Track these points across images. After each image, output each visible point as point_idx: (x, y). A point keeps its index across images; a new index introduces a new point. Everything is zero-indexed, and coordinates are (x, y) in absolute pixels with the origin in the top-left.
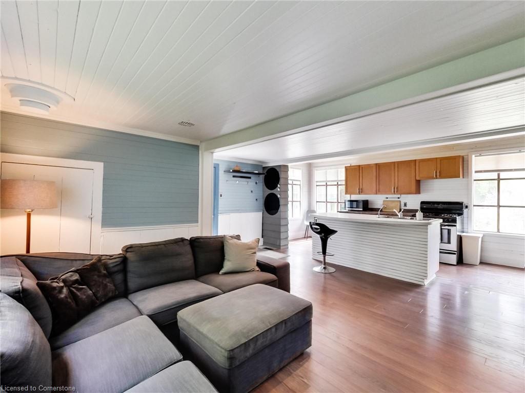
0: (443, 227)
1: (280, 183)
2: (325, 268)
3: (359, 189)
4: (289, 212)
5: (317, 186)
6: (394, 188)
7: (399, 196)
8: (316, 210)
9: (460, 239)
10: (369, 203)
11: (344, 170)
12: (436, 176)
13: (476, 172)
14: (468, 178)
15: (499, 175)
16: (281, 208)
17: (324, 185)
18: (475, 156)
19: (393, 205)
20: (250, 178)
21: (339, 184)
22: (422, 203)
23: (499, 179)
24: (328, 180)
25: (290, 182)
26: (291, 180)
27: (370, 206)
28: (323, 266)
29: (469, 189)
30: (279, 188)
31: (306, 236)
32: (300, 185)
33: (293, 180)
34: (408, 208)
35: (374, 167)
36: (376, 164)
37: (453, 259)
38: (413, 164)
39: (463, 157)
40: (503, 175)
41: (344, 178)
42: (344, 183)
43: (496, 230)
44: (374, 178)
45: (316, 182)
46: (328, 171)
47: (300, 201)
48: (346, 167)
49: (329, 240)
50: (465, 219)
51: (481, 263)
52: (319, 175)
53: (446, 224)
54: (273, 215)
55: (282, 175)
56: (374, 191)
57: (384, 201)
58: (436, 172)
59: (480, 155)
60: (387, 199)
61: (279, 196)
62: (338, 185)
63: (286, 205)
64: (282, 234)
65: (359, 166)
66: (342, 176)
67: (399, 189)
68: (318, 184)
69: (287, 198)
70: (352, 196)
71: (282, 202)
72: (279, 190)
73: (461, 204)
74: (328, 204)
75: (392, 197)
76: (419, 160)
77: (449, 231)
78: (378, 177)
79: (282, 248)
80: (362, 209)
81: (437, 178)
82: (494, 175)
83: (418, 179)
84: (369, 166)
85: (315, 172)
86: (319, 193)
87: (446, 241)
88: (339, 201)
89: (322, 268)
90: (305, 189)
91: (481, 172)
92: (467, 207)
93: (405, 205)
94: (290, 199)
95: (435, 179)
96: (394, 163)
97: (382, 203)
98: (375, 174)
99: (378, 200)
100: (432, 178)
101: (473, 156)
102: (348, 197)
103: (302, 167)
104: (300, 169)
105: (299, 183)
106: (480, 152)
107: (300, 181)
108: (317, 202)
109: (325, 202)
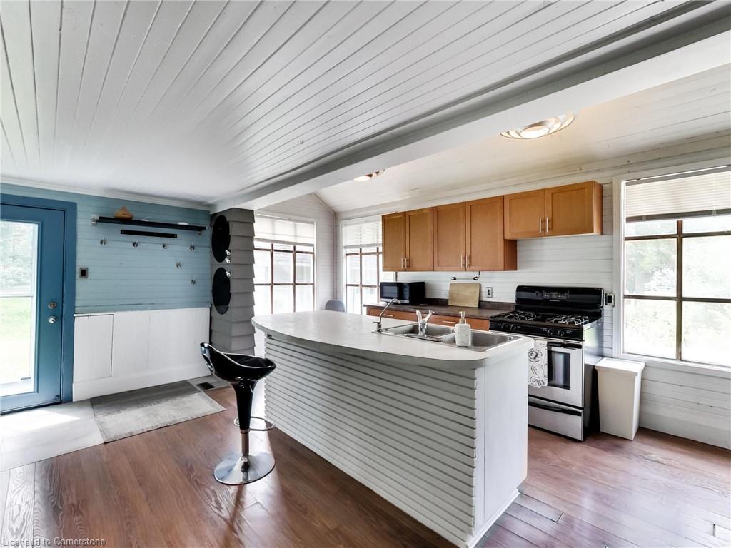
0: (554, 349)
5: (347, 255)
6: (464, 258)
7: (475, 274)
9: (593, 375)
10: (427, 288)
11: (380, 224)
12: (544, 230)
13: (630, 220)
14: (612, 234)
15: (680, 226)
16: (235, 300)
18: (627, 184)
19: (467, 293)
20: (174, 236)
22: (520, 289)
23: (680, 236)
24: (363, 243)
27: (428, 296)
29: (612, 259)
30: (229, 257)
32: (313, 253)
35: (430, 216)
36: (433, 209)
37: (575, 425)
38: (499, 206)
39: (601, 188)
40: (690, 225)
43: (674, 356)
45: (346, 247)
46: (363, 226)
47: (313, 284)
48: (383, 216)
50: (606, 326)
53: (561, 341)
54: (222, 313)
56: (429, 263)
58: (544, 221)
59: (639, 181)
60: (455, 281)
61: (228, 274)
62: (378, 252)
63: (249, 292)
65: (405, 213)
67: (473, 259)
68: (349, 251)
70: (400, 274)
71: (234, 287)
72: (228, 261)
73: (597, 292)
74: (363, 288)
75: (464, 276)
77: (567, 357)
78: (436, 235)
80: (407, 302)
81: (544, 235)
82: (670, 227)
83: (508, 237)
85: (344, 229)
86: (349, 268)
87: (560, 380)
91: (639, 219)
92: (609, 299)
93: (489, 293)
95: (541, 236)
96: (464, 204)
97: (448, 288)
98: (430, 228)
100: (537, 235)
101: (623, 183)
103: (316, 220)
104: (312, 223)
105: (310, 249)
106: (638, 175)
107: (312, 245)
108: (347, 285)
109: (358, 286)
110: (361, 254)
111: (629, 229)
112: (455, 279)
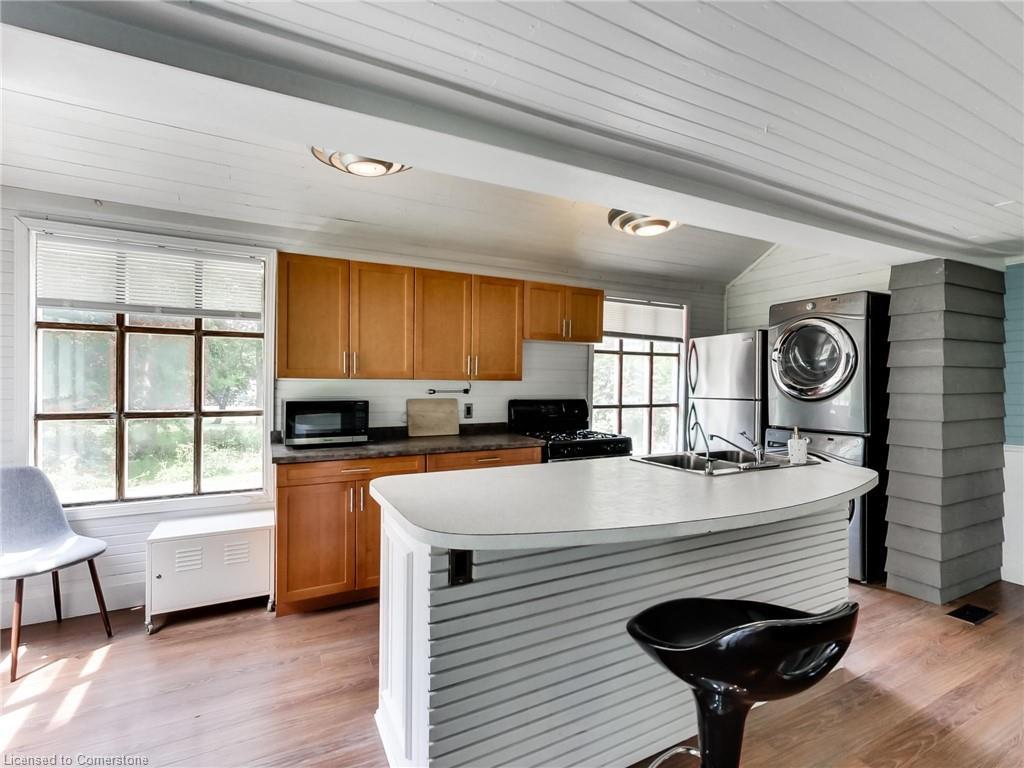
3: (348, 356)
5: (38, 325)
6: (472, 360)
12: (567, 332)
15: (621, 345)
17: (106, 328)
19: (438, 413)
21: (209, 326)
22: (514, 404)
23: (621, 352)
29: (587, 370)
34: (477, 418)
35: (407, 281)
38: (517, 292)
42: (268, 325)
44: (407, 322)
46: (133, 254)
48: (280, 254)
56: (406, 364)
57: (408, 402)
58: (567, 323)
62: (199, 334)
65: (349, 263)
75: (449, 388)
76: (530, 283)
78: (419, 318)
84: (384, 271)
88: (205, 409)
93: (469, 411)
98: (409, 303)
99: (388, 399)
109: (106, 416)
110: (122, 328)
111: (607, 343)
112: (432, 391)
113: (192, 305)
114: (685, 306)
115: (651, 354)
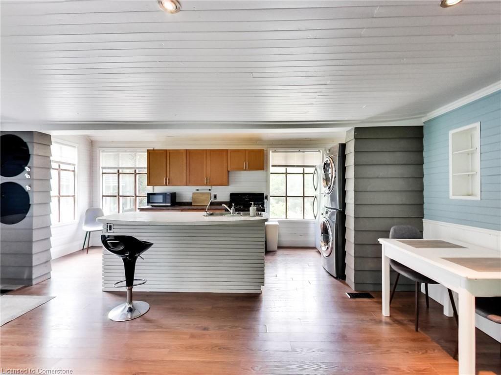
1: (29, 164)
2: (131, 310)
3: (166, 179)
4: (51, 216)
5: (103, 173)
6: (207, 179)
7: (210, 187)
8: (101, 207)
10: (177, 196)
11: (145, 155)
12: (246, 167)
13: (273, 166)
14: (267, 171)
15: (286, 170)
16: (34, 210)
17: (115, 174)
19: (204, 197)
21: (137, 172)
22: (232, 194)
23: (286, 174)
24: (121, 166)
25: (54, 165)
26: (56, 162)
27: (178, 200)
28: (128, 306)
29: (267, 181)
30: (29, 173)
31: (86, 246)
32: (74, 171)
33: (60, 163)
34: (218, 200)
35: (184, 154)
36: (187, 150)
38: (225, 153)
39: (264, 151)
40: (290, 170)
41: (145, 165)
42: (145, 171)
43: (285, 218)
44: (185, 168)
45: (103, 168)
46: (121, 154)
47: (74, 196)
48: (148, 150)
49: (138, 260)
51: (280, 248)
52: (106, 160)
54: (13, 223)
55: (35, 151)
56: (184, 181)
57: (193, 193)
58: (246, 164)
59: (275, 152)
60: (198, 192)
61: (27, 188)
62: (135, 174)
63: (46, 203)
64: (34, 258)
65: (166, 150)
66: (142, 162)
67: (211, 180)
68: (105, 171)
69: (47, 191)
71: (34, 199)
72: (27, 176)
73: (262, 194)
74: (121, 198)
75: (203, 189)
76: (231, 150)
78: (189, 166)
79: (34, 282)
80: (170, 204)
81: (246, 170)
82: (283, 170)
84: (177, 152)
85: (101, 154)
86: (107, 184)
88: (137, 195)
89: (127, 309)
90: (83, 178)
91: (275, 166)
92: (266, 198)
93: (215, 197)
94: (54, 192)
95: (244, 170)
96: (206, 151)
97: (191, 196)
98: (185, 161)
99: (187, 192)
100: (242, 169)
101: (271, 151)
102: (150, 189)
103: (78, 145)
104: (74, 147)
105: (71, 168)
106: (275, 149)
107: (74, 165)
108: (103, 196)
109: (115, 196)
110: (119, 173)
111: (272, 170)
112: (198, 190)
113: (134, 166)
114: (321, 151)
115: (303, 174)
